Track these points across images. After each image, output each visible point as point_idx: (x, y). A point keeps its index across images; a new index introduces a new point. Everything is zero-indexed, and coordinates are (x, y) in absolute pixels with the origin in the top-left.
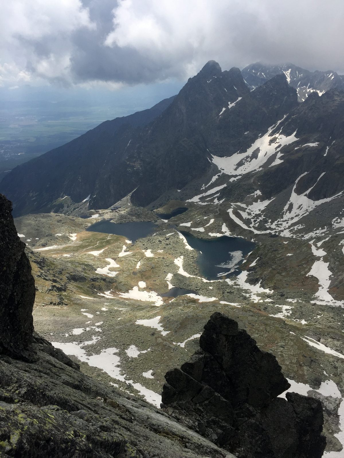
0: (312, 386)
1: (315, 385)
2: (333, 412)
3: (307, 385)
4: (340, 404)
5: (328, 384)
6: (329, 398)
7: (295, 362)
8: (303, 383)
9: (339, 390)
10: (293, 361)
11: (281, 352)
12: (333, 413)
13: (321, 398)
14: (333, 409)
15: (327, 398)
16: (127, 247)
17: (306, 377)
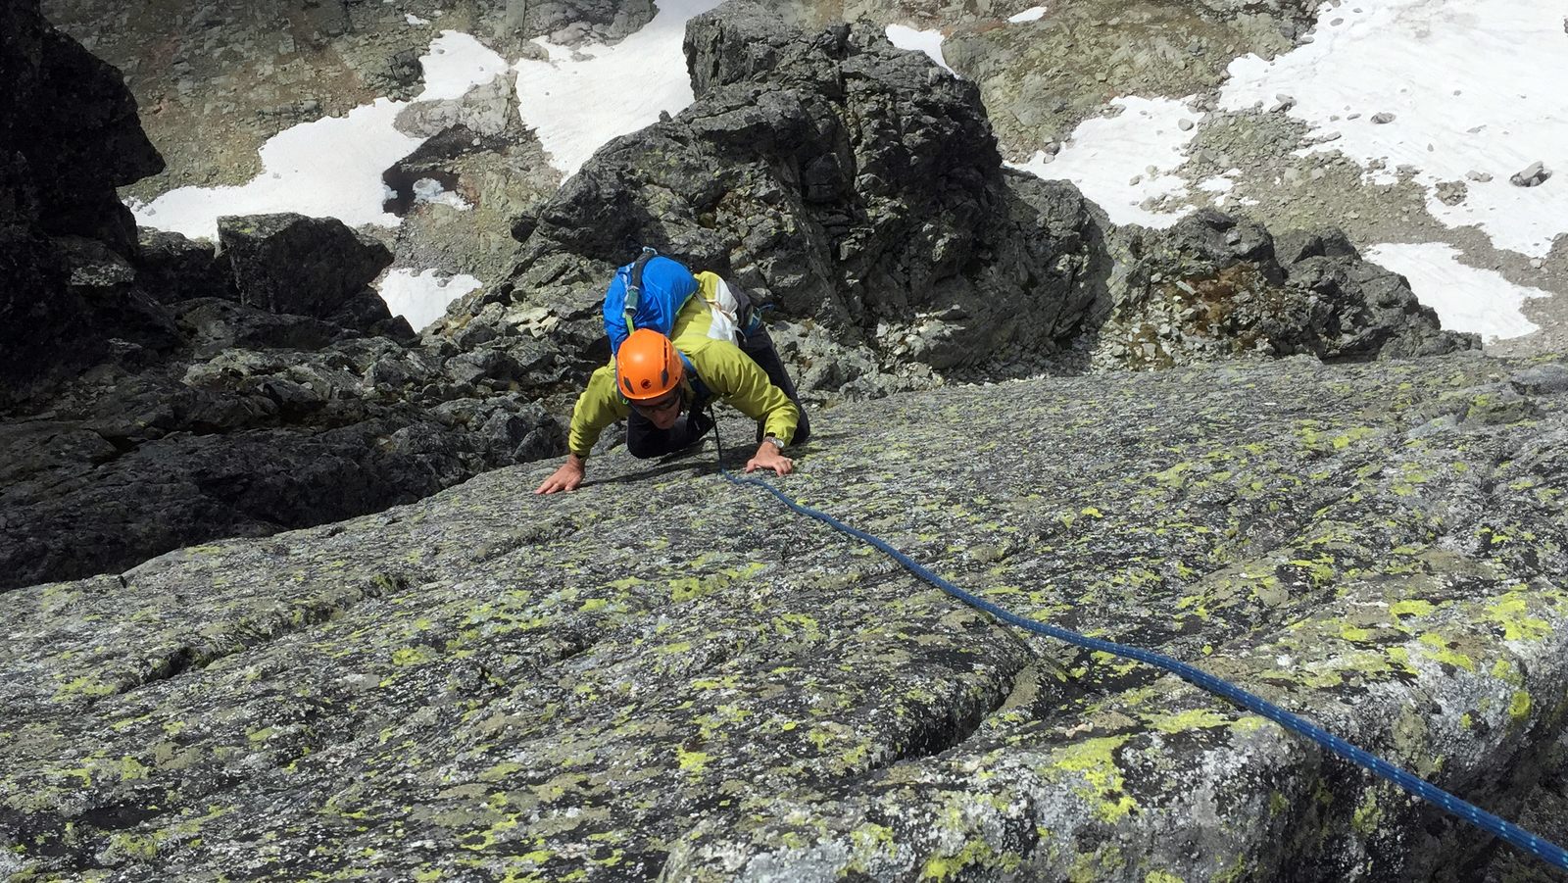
0: (395, 93)
1: (405, 81)
2: (508, 131)
4: (513, 91)
6: (473, 96)
8: (364, 103)
9: (489, 47)
12: (510, 135)
13: (448, 111)
14: (502, 122)
15: (466, 102)
17: (361, 76)
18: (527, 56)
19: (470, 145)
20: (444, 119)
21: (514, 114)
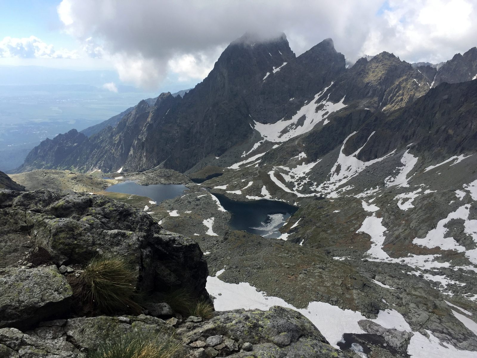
0: (365, 314)
1: (370, 312)
2: (400, 349)
3: (358, 313)
4: (409, 339)
5: (389, 313)
6: (392, 331)
7: (339, 284)
8: (352, 310)
9: (407, 322)
10: (336, 283)
11: (320, 272)
12: (399, 351)
13: (380, 330)
14: (399, 345)
15: (389, 331)
16: (150, 208)
17: (356, 302)
18: (421, 333)
20: (377, 331)
21: (405, 346)
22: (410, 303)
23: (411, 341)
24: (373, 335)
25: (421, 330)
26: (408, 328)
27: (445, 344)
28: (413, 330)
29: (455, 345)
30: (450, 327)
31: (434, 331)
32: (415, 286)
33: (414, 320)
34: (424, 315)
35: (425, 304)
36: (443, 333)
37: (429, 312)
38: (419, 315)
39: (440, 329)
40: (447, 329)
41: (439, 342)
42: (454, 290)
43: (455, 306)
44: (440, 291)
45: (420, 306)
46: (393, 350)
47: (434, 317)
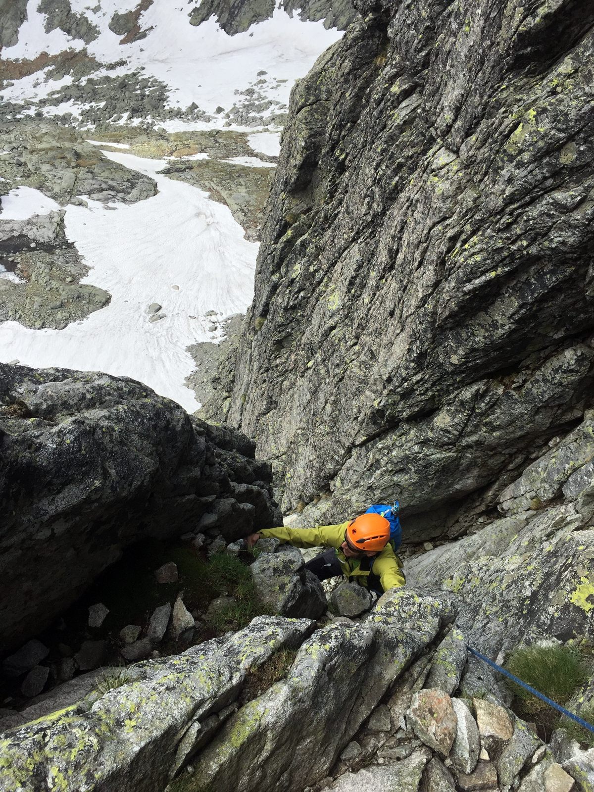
18: (74, 204)
19: (28, 247)
20: (13, 230)
21: (61, 232)
22: (40, 166)
23: (66, 222)
24: (9, 239)
25: (73, 200)
26: (53, 206)
27: (110, 204)
28: (62, 204)
29: (124, 200)
30: (108, 178)
31: (89, 193)
32: (37, 135)
33: (57, 189)
34: (68, 175)
35: (62, 158)
36: (102, 190)
37: (73, 168)
38: (60, 178)
39: (96, 186)
40: (106, 183)
41: (103, 205)
42: (93, 118)
43: (104, 144)
44: (74, 128)
45: (57, 162)
46: (48, 248)
47: (82, 173)
